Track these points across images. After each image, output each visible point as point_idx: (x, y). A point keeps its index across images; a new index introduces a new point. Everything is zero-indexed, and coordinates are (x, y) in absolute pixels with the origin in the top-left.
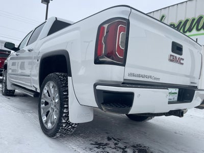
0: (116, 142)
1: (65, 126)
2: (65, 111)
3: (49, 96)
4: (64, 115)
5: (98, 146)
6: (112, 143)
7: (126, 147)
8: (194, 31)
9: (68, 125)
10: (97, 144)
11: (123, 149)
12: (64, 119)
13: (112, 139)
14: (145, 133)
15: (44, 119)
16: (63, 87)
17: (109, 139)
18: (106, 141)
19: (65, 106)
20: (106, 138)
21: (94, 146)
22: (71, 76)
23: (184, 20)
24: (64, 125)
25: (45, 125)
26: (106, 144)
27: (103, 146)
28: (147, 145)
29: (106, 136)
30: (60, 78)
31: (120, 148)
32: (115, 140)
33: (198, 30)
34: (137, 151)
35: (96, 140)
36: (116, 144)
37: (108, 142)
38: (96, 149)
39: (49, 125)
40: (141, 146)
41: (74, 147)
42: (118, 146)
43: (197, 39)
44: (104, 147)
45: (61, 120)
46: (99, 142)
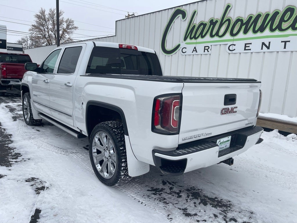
0: (171, 186)
1: (124, 178)
2: (123, 165)
3: (101, 144)
4: (122, 168)
5: (154, 192)
6: (167, 188)
7: (180, 191)
8: (267, 32)
9: (126, 176)
10: (153, 190)
11: (178, 194)
12: (123, 172)
13: (167, 183)
14: (200, 173)
15: (99, 167)
16: (119, 141)
17: (164, 183)
18: (161, 186)
19: (123, 160)
20: (161, 182)
21: (151, 192)
22: (128, 135)
23: (255, 14)
24: (122, 177)
25: (101, 173)
26: (162, 190)
27: (159, 191)
28: (200, 188)
29: (161, 180)
30: (114, 132)
31: (175, 193)
32: (170, 183)
33: (272, 30)
34: (191, 194)
35: (151, 186)
36: (171, 189)
37: (164, 187)
38: (153, 196)
39: (106, 175)
40: (194, 189)
41: (133, 196)
42: (173, 190)
43: (270, 43)
44: (160, 193)
45: (120, 173)
46: (155, 188)
